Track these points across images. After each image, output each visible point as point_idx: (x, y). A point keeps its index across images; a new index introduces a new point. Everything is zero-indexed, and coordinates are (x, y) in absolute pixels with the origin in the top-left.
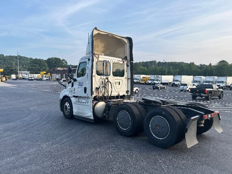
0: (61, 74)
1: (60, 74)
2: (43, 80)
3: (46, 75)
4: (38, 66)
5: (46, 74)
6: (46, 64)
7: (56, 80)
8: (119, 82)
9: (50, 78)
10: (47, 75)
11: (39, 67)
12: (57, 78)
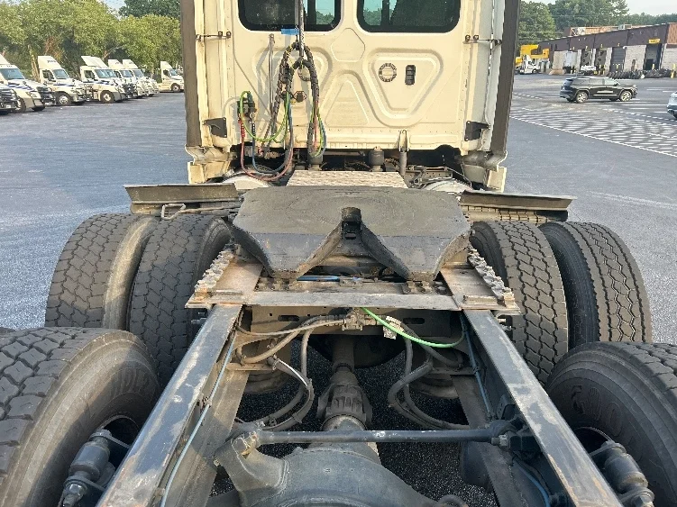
0: (583, 51)
1: (580, 52)
2: (523, 74)
3: (534, 57)
4: (524, 28)
5: (538, 52)
6: (550, 18)
7: (563, 71)
8: (411, 71)
9: (548, 67)
10: (540, 58)
11: (527, 30)
12: (567, 65)
